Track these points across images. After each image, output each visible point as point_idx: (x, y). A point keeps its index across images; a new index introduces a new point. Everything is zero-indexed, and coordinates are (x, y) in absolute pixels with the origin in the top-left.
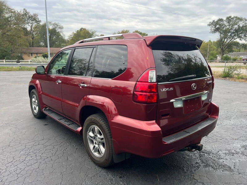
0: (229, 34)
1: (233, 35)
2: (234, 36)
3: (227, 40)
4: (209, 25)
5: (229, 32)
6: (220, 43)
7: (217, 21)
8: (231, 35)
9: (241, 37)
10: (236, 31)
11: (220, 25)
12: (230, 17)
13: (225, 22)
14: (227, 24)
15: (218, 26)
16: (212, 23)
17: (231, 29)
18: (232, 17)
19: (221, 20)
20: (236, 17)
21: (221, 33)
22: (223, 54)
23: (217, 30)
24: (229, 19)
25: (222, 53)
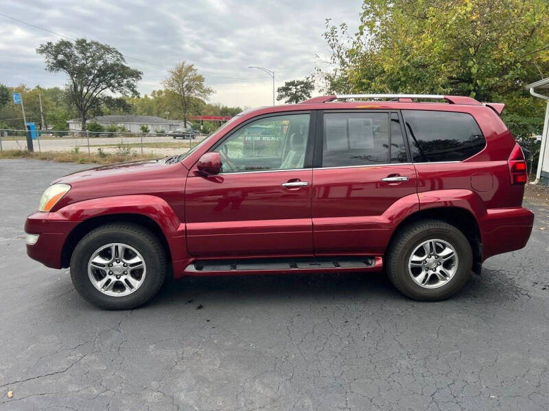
0: (91, 77)
1: (97, 80)
2: (100, 82)
3: (88, 91)
4: (42, 52)
5: (90, 73)
6: (75, 97)
7: (58, 46)
8: (93, 80)
9: (113, 87)
10: (102, 73)
11: (65, 55)
12: (84, 41)
13: (76, 52)
14: (80, 56)
15: (60, 57)
16: (47, 48)
17: (93, 67)
18: (88, 42)
19: (67, 44)
20: (97, 44)
21: (72, 74)
22: (85, 120)
23: (60, 65)
24: (82, 45)
25: (82, 115)
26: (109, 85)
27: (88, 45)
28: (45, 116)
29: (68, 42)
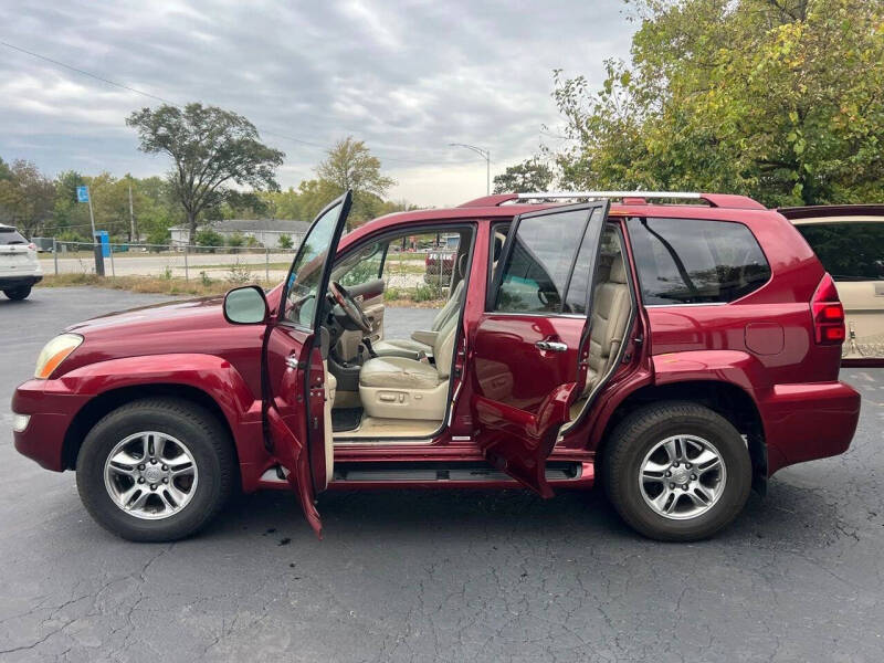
0: (206, 161)
1: (215, 165)
2: (220, 168)
3: (201, 182)
4: (134, 123)
5: (205, 155)
6: (181, 192)
7: (159, 114)
8: (210, 165)
9: (240, 175)
10: (224, 155)
11: (169, 127)
12: (199, 106)
13: (186, 124)
14: (192, 129)
15: (162, 131)
16: (143, 117)
17: (210, 146)
18: (203, 108)
19: (173, 112)
20: (217, 111)
21: (178, 157)
22: (196, 226)
23: (162, 142)
24: (196, 112)
25: (190, 219)
26: (234, 173)
27: (205, 112)
28: (136, 220)
29: (174, 109)
